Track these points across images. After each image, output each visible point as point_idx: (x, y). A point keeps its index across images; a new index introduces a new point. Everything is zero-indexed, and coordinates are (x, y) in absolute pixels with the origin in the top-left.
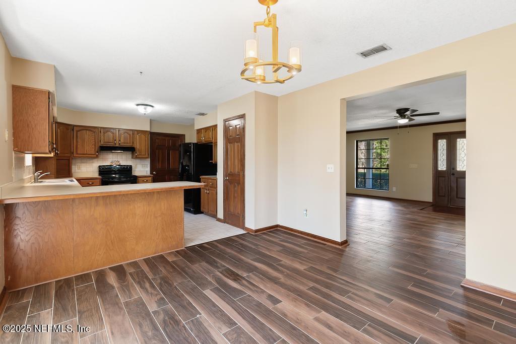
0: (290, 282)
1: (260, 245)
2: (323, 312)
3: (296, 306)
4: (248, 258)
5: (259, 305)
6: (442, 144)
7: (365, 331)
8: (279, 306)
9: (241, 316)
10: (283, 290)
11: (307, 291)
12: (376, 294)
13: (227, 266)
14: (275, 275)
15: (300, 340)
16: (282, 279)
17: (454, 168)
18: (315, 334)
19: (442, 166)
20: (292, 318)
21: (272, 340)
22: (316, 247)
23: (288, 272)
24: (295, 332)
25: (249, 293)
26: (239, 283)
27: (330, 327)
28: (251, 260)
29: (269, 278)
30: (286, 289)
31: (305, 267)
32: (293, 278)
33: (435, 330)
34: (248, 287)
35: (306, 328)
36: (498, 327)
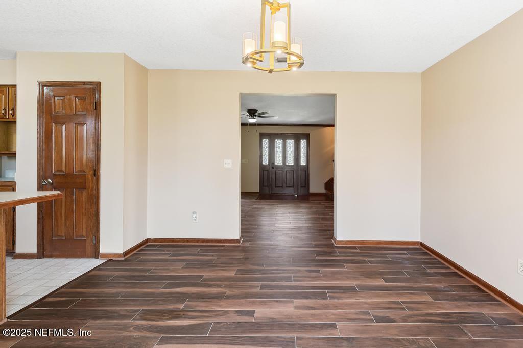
0: (238, 291)
1: (151, 269)
2: (295, 300)
3: (271, 308)
4: (158, 288)
5: (239, 325)
6: (266, 142)
7: (331, 297)
8: (256, 315)
9: (236, 345)
10: (243, 301)
11: (262, 291)
12: (307, 270)
13: (141, 309)
14: (215, 292)
15: (307, 329)
16: (229, 292)
17: (273, 163)
18: (310, 319)
19: (266, 162)
20: (281, 318)
21: (291, 344)
22: (218, 251)
23: (224, 283)
24: (296, 326)
25: (213, 321)
26: (185, 318)
27: (312, 308)
28: (164, 288)
29: (213, 298)
30: (242, 298)
31: (235, 272)
32: (236, 286)
33: (356, 277)
34: (205, 316)
35: (299, 318)
36: (371, 262)
